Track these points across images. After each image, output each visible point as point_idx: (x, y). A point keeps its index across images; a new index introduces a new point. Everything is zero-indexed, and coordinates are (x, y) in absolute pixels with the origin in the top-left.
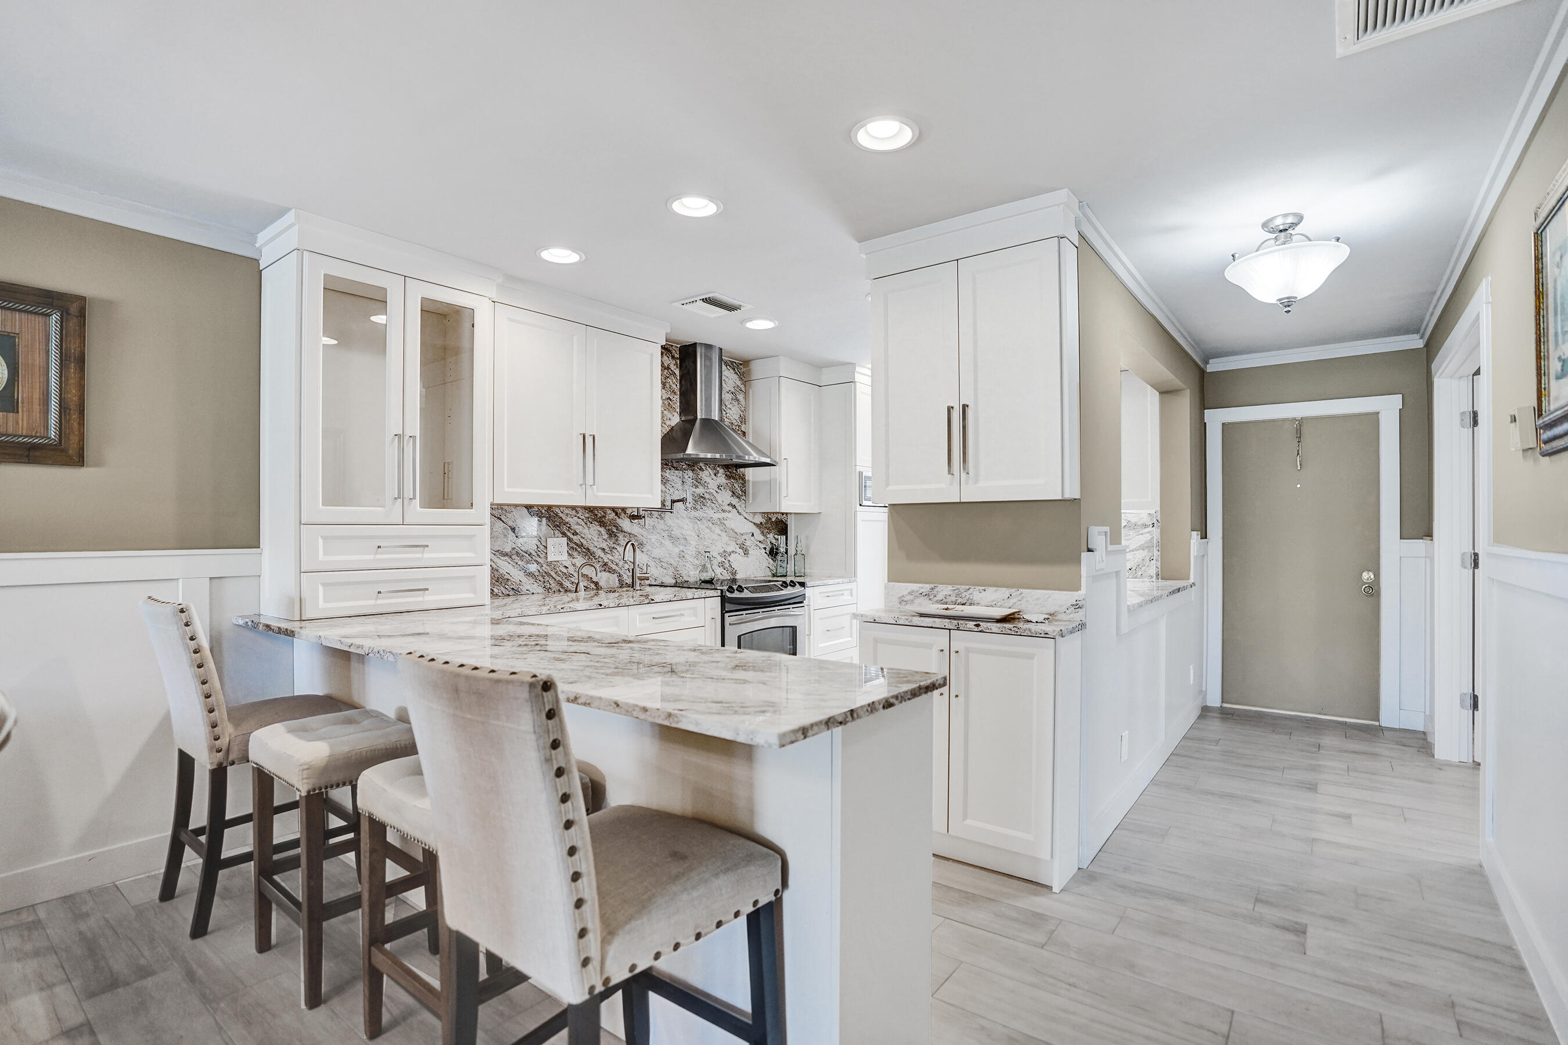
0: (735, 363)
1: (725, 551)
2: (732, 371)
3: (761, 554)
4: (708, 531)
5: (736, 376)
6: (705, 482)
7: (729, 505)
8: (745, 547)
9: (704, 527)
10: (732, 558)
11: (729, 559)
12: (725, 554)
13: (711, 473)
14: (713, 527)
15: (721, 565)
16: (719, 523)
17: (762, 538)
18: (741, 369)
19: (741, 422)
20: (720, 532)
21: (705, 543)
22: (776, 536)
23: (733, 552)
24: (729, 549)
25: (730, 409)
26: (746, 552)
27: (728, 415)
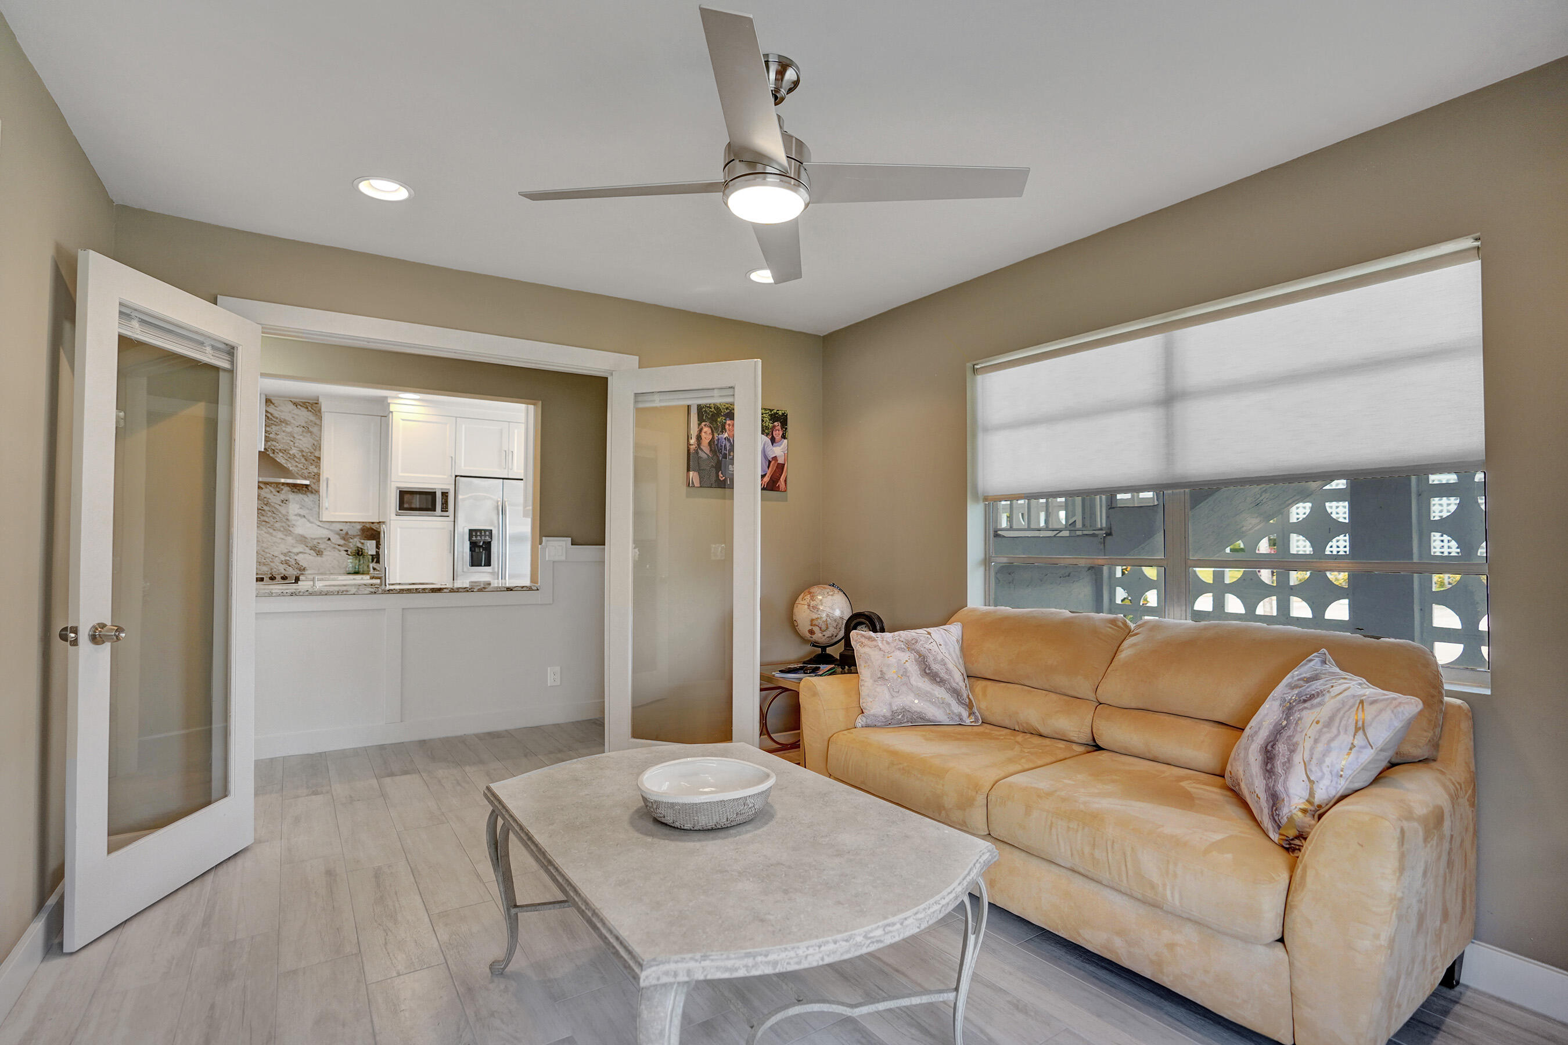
0: (309, 403)
1: (290, 552)
2: (305, 410)
3: (340, 555)
4: (267, 535)
5: (309, 413)
6: (265, 498)
7: (296, 515)
8: (318, 549)
9: (263, 532)
10: (299, 558)
11: (296, 558)
12: (290, 554)
13: (273, 490)
14: (274, 533)
15: (286, 562)
16: (282, 529)
17: (342, 542)
18: (316, 407)
19: (315, 450)
20: (283, 537)
21: (264, 545)
22: (362, 541)
23: (301, 553)
24: (295, 550)
25: (300, 439)
26: (319, 553)
27: (296, 445)
